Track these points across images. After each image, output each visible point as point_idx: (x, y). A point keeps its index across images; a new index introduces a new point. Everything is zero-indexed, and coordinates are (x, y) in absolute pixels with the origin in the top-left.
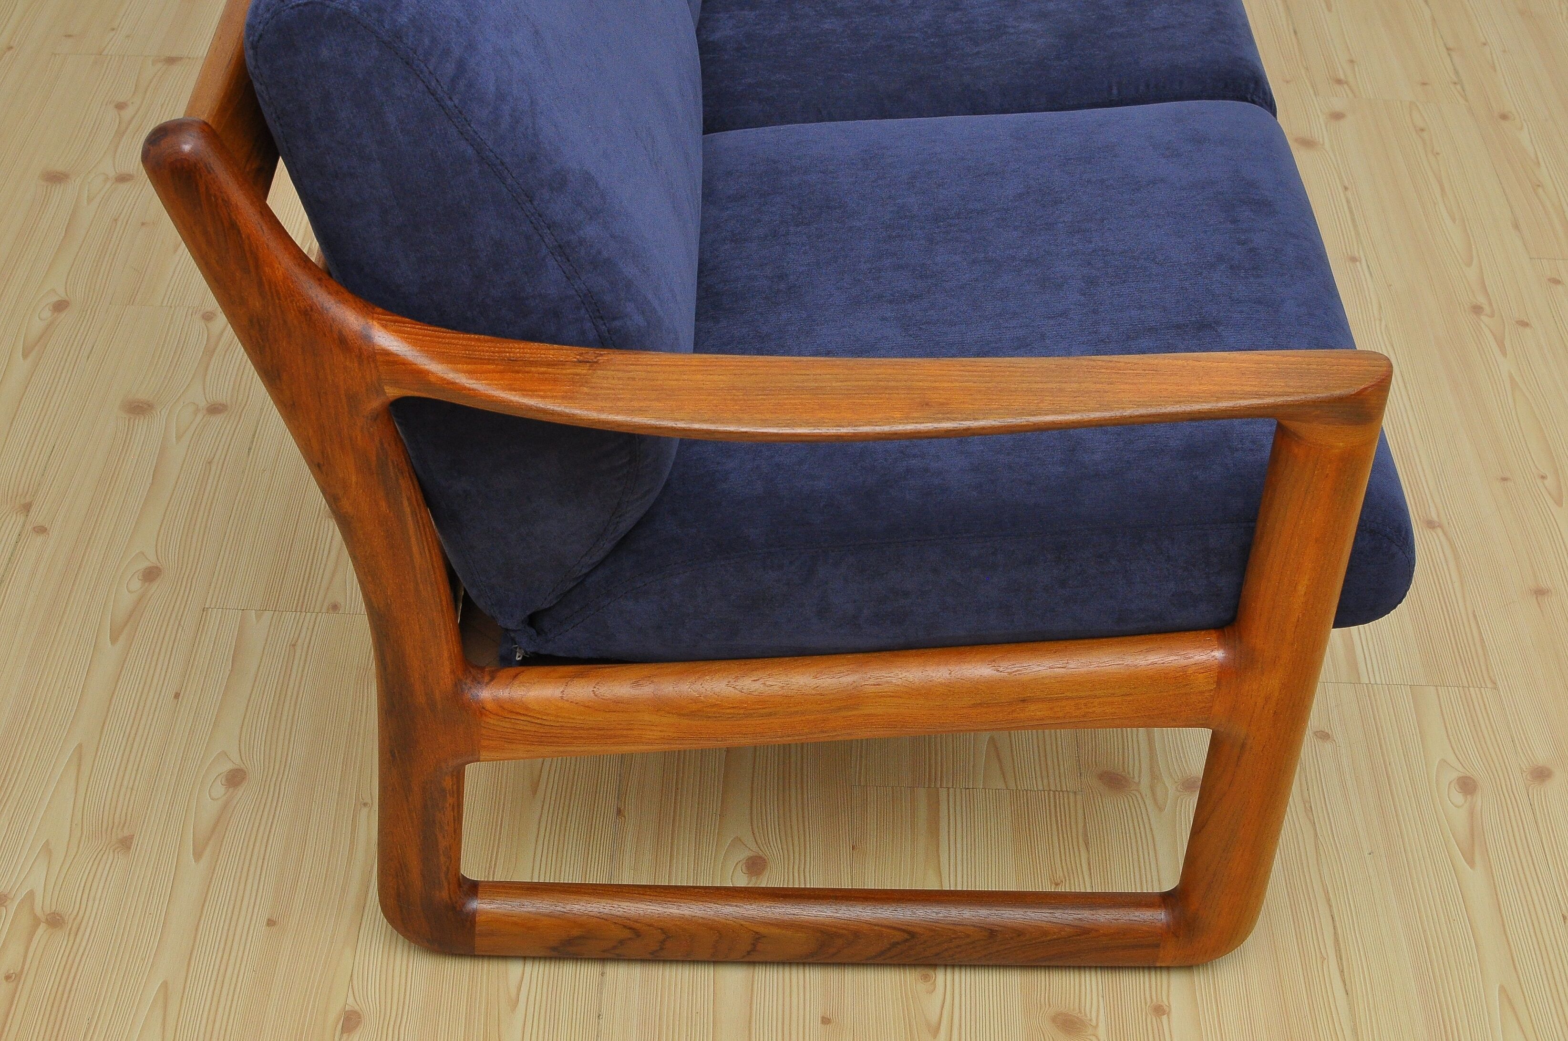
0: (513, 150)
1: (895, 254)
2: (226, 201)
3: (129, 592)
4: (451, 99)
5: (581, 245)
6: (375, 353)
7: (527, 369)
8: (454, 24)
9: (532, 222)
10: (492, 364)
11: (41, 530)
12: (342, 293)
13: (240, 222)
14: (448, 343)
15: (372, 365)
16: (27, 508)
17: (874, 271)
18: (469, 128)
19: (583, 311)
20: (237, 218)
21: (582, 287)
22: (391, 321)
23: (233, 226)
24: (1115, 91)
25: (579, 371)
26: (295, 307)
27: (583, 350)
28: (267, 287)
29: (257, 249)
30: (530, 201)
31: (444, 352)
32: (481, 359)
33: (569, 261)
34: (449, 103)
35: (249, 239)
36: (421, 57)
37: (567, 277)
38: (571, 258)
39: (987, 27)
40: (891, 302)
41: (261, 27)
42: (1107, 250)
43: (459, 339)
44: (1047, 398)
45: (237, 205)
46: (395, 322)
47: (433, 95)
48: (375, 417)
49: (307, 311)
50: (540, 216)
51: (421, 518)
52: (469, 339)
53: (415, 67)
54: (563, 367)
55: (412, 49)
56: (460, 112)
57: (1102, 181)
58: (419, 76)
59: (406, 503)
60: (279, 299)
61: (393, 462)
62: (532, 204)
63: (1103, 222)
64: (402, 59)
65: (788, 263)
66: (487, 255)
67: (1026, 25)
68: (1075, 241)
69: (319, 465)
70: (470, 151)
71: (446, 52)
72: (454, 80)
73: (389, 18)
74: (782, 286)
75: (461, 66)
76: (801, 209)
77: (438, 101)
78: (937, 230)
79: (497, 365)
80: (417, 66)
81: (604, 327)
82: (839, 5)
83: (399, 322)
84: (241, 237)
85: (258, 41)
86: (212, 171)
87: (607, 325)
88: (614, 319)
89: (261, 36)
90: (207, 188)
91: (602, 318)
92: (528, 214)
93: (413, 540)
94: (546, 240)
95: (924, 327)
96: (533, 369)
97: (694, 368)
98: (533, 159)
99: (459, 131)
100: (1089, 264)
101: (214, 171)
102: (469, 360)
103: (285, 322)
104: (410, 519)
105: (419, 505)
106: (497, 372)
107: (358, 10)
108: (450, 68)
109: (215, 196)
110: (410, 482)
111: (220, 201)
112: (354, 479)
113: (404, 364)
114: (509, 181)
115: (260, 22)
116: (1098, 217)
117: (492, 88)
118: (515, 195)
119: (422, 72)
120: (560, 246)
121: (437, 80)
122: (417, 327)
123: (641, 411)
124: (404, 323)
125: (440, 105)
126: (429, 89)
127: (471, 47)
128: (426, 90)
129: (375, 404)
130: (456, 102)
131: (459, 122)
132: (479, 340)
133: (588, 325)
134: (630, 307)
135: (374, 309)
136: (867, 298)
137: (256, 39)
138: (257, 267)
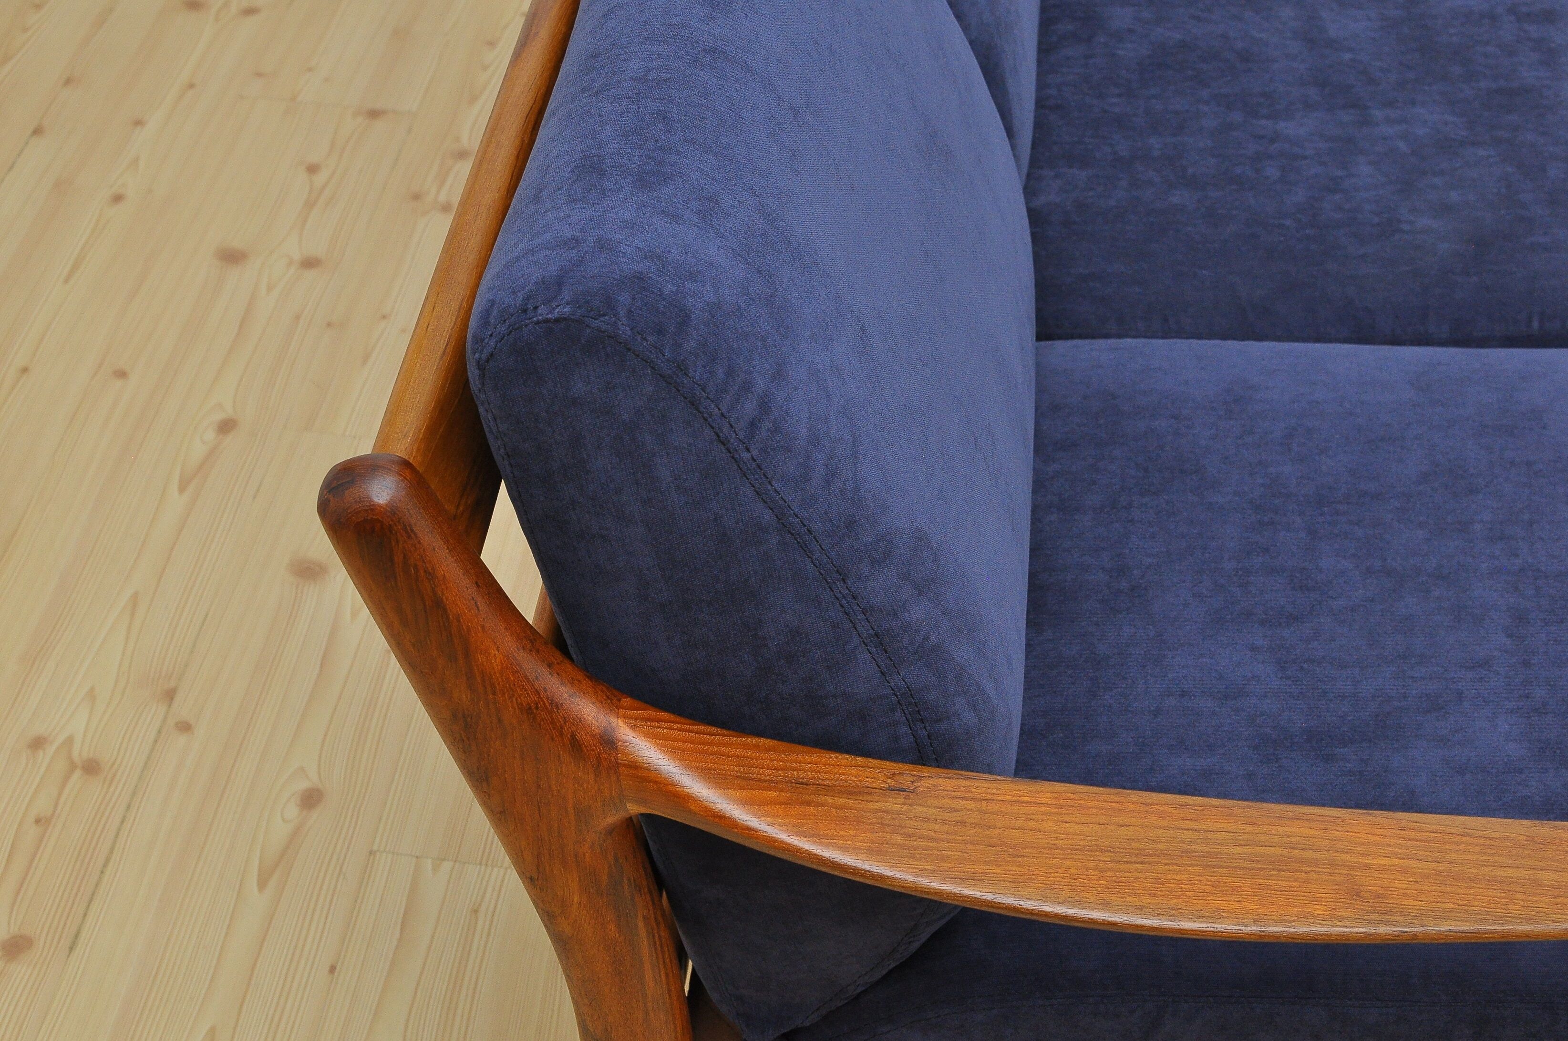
0: (826, 513)
1: (1267, 550)
2: (430, 574)
3: (284, 820)
4: (748, 450)
5: (905, 631)
6: (617, 763)
7: (821, 799)
8: (759, 344)
9: (842, 606)
10: (776, 789)
11: (185, 727)
12: (579, 681)
13: (447, 599)
14: (715, 754)
15: (614, 778)
16: (170, 695)
17: (1240, 573)
18: (769, 487)
19: (898, 715)
20: (443, 594)
21: (901, 684)
22: (642, 719)
23: (439, 605)
24: (1535, 324)
25: (888, 805)
26: (515, 705)
27: (897, 767)
28: (479, 680)
29: (469, 631)
30: (843, 580)
31: (711, 769)
32: (760, 780)
33: (886, 652)
34: (746, 456)
35: (459, 621)
36: (711, 396)
37: (882, 673)
38: (889, 649)
39: (1376, 220)
40: (1262, 623)
41: (492, 343)
42: (1538, 570)
43: (730, 745)
44: (1518, 896)
45: (444, 576)
46: (647, 719)
47: (723, 443)
48: (610, 831)
49: (530, 708)
50: (854, 598)
51: (660, 937)
52: (746, 746)
53: (702, 409)
54: (869, 798)
55: (699, 385)
56: (759, 467)
57: (1529, 464)
58: (707, 420)
59: (641, 925)
60: (494, 693)
61: (629, 880)
62: (845, 583)
63: (1531, 526)
64: (685, 398)
65: (1131, 550)
66: (778, 644)
67: (1424, 222)
68: (1498, 553)
69: (531, 879)
70: (768, 516)
71: (747, 387)
72: (753, 425)
73: (671, 342)
74: (1124, 585)
75: (764, 406)
76: (1146, 470)
77: (730, 452)
78: (1321, 519)
79: (781, 790)
80: (706, 408)
81: (924, 731)
82: (1190, 171)
83: (652, 720)
84: (448, 618)
85: (487, 361)
86: (413, 535)
87: (928, 728)
88: (939, 720)
89: (492, 355)
90: (404, 557)
91: (922, 721)
92: (839, 595)
93: (647, 966)
94: (860, 628)
95: (1305, 666)
96: (829, 800)
97: (1043, 809)
98: (851, 524)
99: (755, 491)
100: (1516, 589)
101: (415, 534)
102: (744, 783)
103: (500, 721)
104: (645, 942)
105: (658, 924)
106: (781, 804)
107: (629, 332)
108: (750, 407)
109: (415, 566)
110: (648, 898)
111: (422, 573)
112: (576, 899)
113: (656, 782)
114: (817, 555)
115: (491, 335)
116: (1526, 517)
117: (804, 432)
118: (823, 572)
119: (711, 415)
120: (876, 635)
121: (731, 426)
122: (676, 726)
123: (974, 879)
124: (659, 721)
125: (733, 457)
126: (718, 436)
127: (779, 374)
128: (715, 437)
129: (613, 818)
130: (755, 453)
131: (756, 479)
132: (757, 747)
133: (904, 729)
134: (960, 703)
135: (619, 700)
136: (1232, 614)
137: (484, 357)
138: (467, 654)
